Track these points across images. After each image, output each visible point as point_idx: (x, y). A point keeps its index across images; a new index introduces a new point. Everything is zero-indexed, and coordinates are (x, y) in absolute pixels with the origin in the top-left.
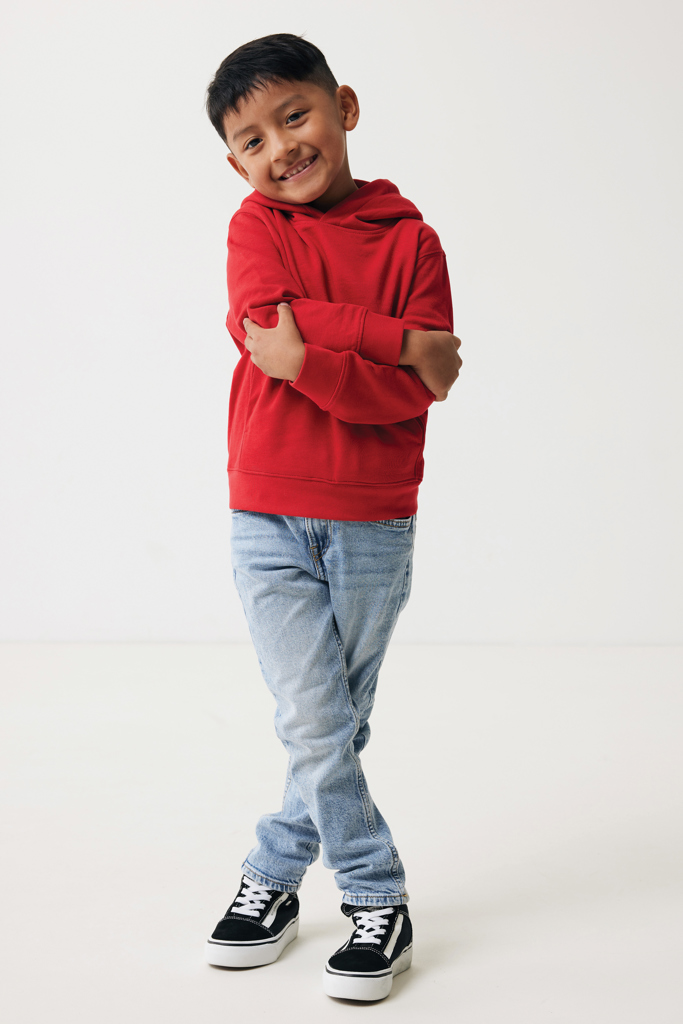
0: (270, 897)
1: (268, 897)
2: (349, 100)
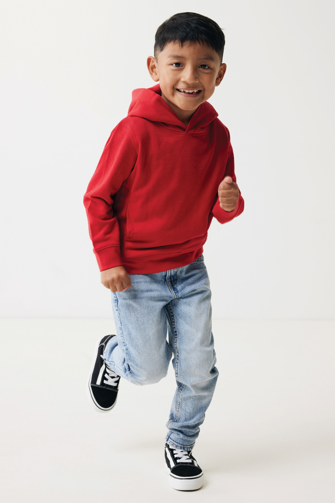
2: (222, 71)
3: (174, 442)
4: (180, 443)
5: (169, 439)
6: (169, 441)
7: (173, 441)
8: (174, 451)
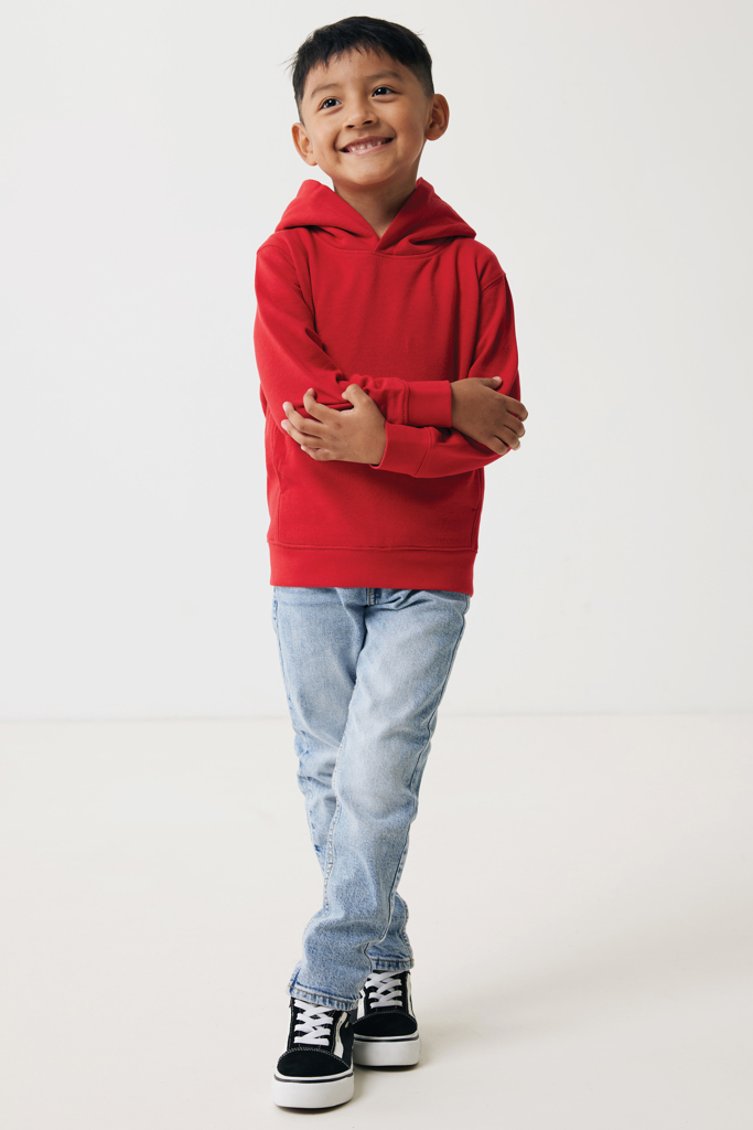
0: (332, 1019)
1: (329, 1020)
2: (440, 112)
3: (308, 990)
4: (322, 987)
5: (296, 985)
6: (295, 991)
7: (304, 989)
8: (299, 1015)
